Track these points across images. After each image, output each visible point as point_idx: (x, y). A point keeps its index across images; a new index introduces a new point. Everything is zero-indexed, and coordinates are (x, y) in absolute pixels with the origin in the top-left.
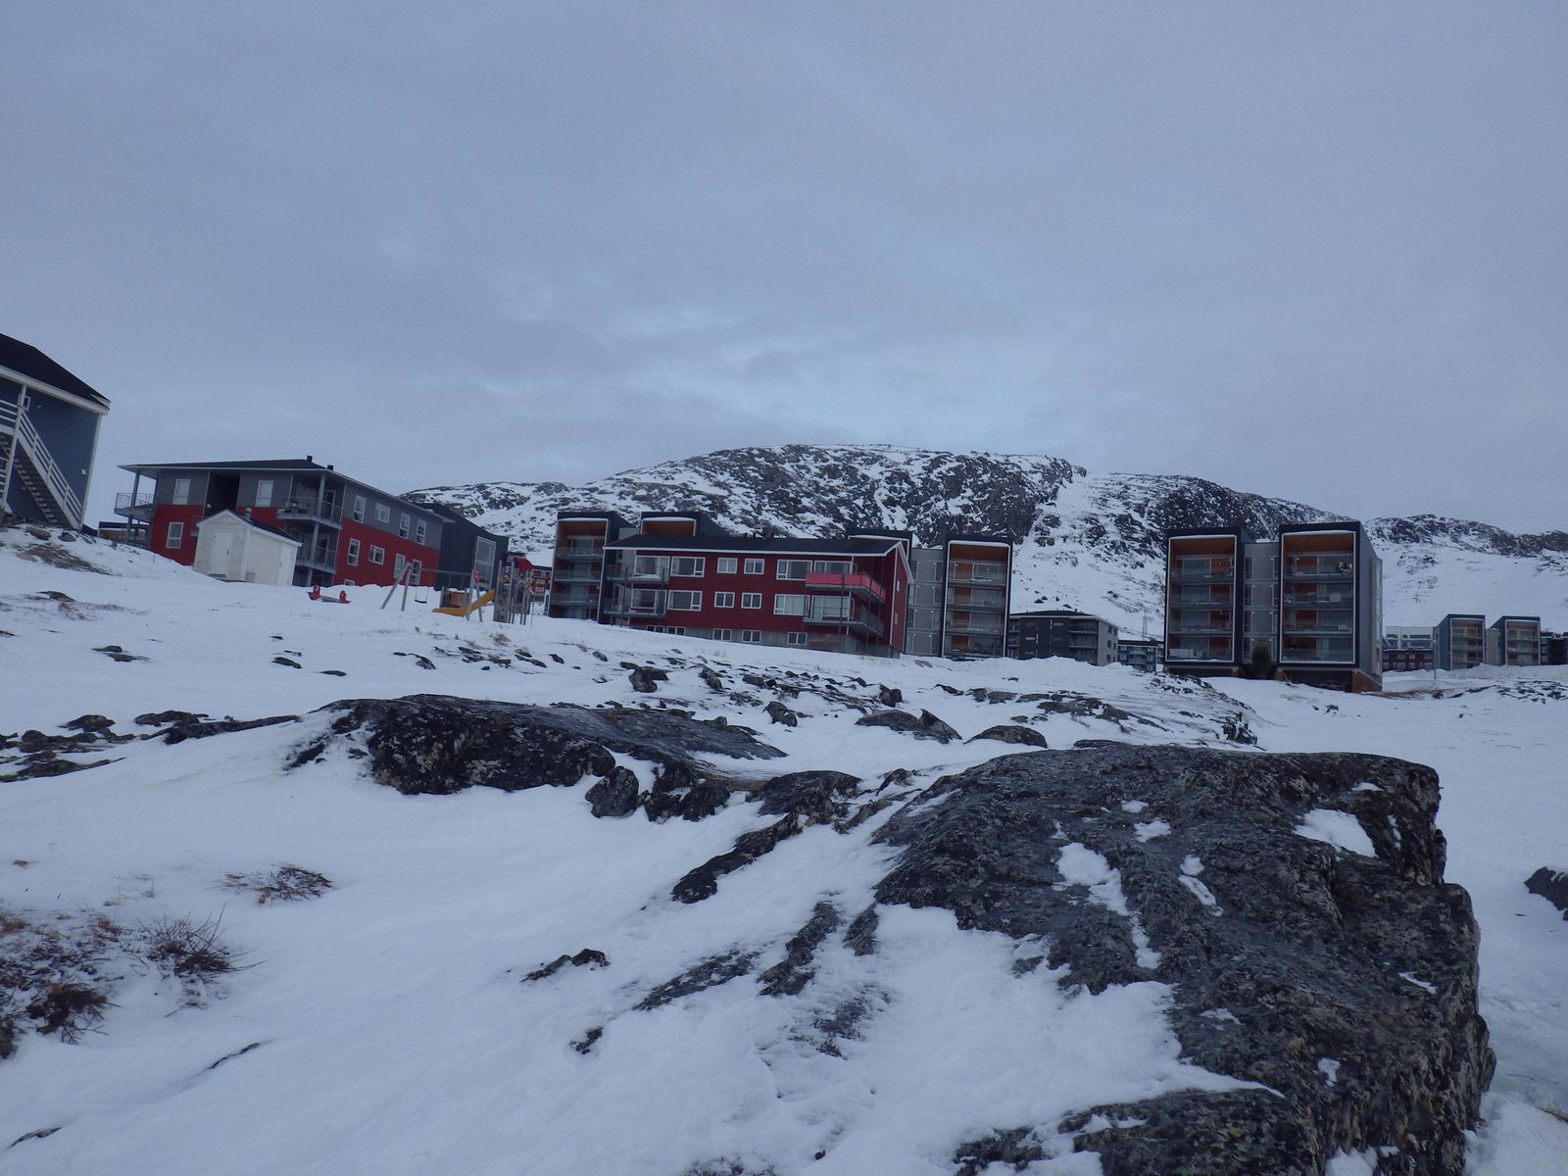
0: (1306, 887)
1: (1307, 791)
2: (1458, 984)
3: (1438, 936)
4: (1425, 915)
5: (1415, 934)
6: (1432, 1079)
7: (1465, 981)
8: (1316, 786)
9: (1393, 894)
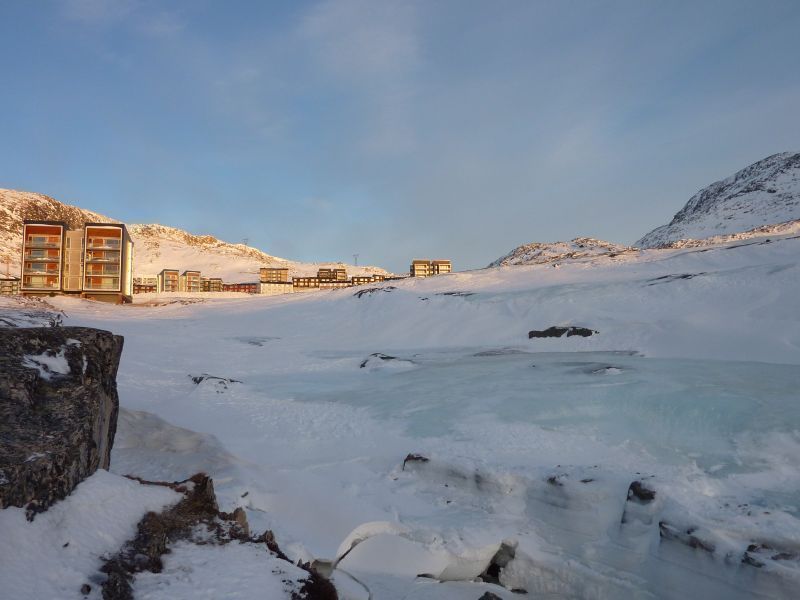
0: (15, 391)
1: (39, 345)
2: (82, 426)
3: (81, 406)
4: (79, 398)
5: (71, 406)
6: (55, 471)
7: (87, 425)
8: (46, 343)
9: (66, 390)
